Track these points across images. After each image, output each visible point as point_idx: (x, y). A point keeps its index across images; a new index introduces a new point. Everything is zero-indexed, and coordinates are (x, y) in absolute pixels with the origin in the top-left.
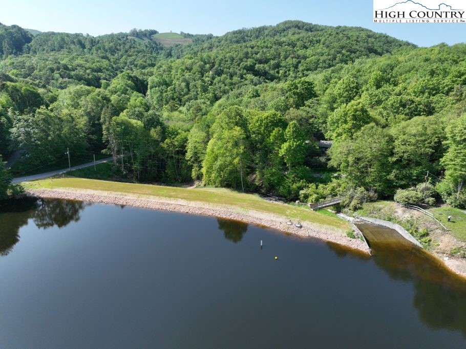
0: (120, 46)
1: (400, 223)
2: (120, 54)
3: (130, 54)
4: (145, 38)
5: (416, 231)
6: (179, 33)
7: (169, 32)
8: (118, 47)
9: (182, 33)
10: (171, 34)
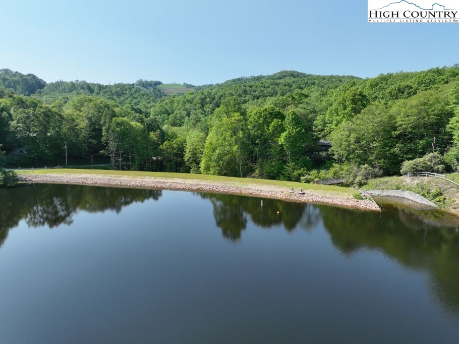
0: (126, 90)
1: (409, 189)
2: (125, 97)
3: (135, 96)
4: (150, 88)
5: (428, 193)
6: (182, 84)
7: (173, 83)
8: (124, 92)
9: (185, 84)
10: (175, 84)
